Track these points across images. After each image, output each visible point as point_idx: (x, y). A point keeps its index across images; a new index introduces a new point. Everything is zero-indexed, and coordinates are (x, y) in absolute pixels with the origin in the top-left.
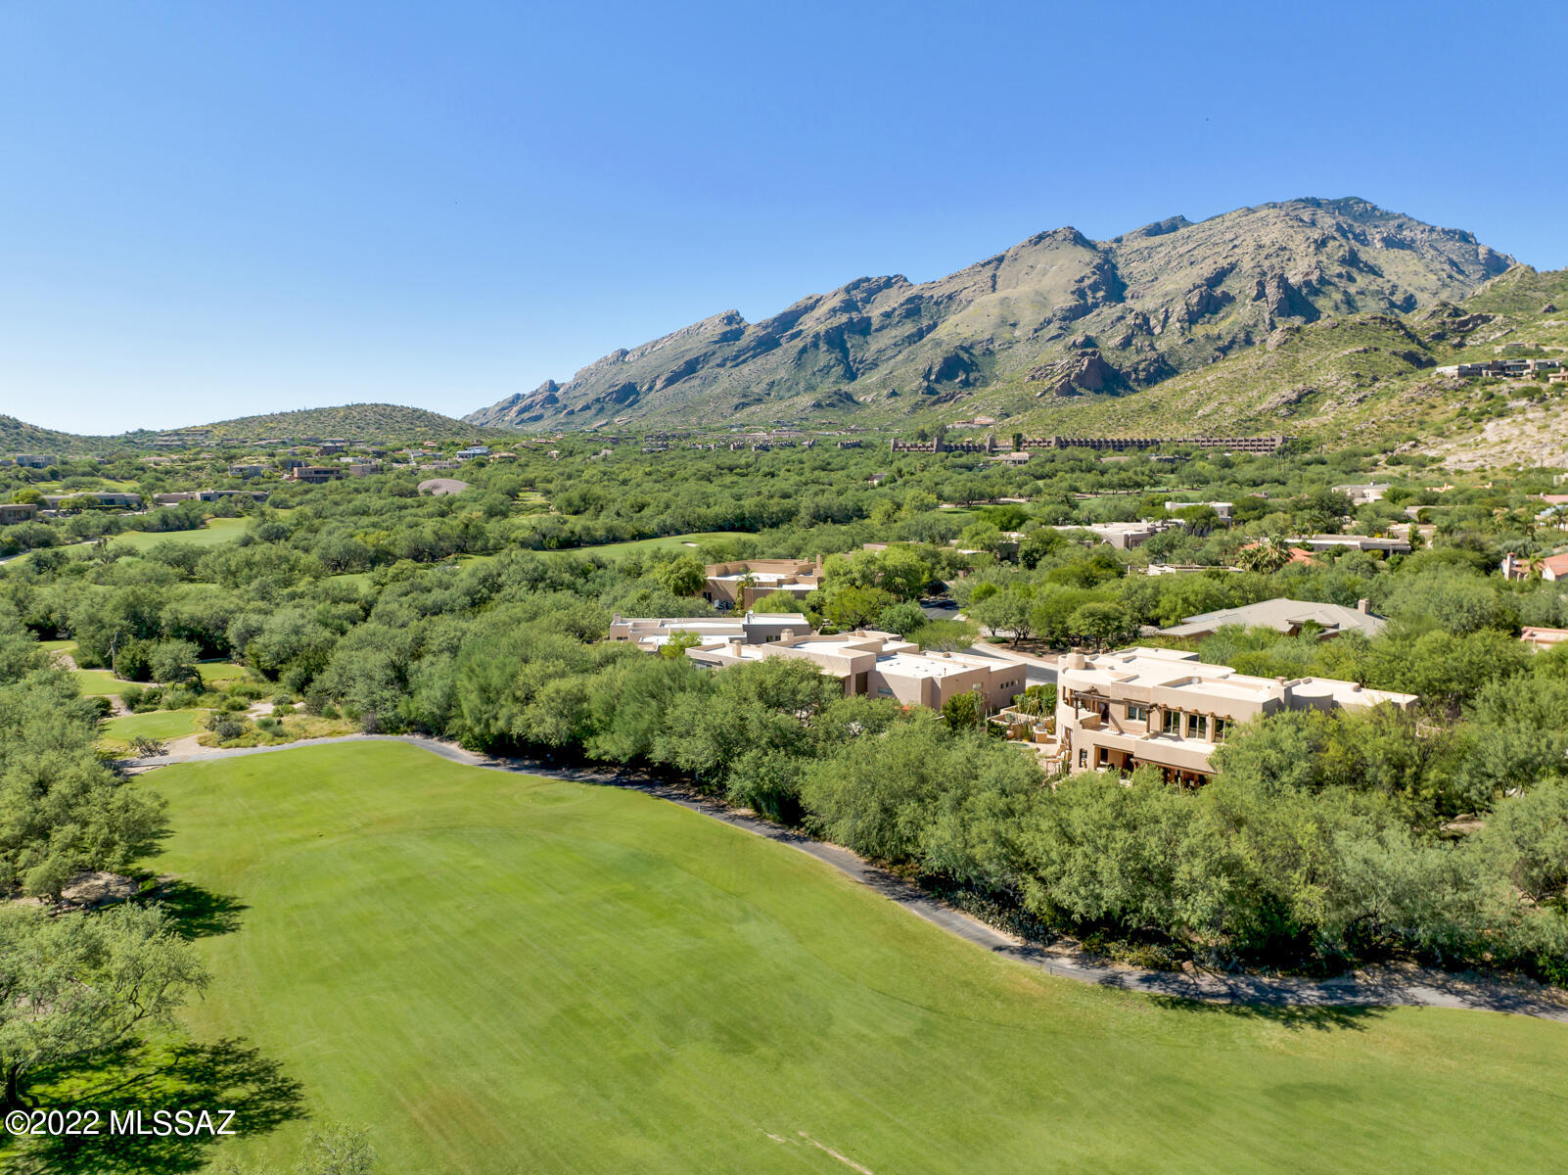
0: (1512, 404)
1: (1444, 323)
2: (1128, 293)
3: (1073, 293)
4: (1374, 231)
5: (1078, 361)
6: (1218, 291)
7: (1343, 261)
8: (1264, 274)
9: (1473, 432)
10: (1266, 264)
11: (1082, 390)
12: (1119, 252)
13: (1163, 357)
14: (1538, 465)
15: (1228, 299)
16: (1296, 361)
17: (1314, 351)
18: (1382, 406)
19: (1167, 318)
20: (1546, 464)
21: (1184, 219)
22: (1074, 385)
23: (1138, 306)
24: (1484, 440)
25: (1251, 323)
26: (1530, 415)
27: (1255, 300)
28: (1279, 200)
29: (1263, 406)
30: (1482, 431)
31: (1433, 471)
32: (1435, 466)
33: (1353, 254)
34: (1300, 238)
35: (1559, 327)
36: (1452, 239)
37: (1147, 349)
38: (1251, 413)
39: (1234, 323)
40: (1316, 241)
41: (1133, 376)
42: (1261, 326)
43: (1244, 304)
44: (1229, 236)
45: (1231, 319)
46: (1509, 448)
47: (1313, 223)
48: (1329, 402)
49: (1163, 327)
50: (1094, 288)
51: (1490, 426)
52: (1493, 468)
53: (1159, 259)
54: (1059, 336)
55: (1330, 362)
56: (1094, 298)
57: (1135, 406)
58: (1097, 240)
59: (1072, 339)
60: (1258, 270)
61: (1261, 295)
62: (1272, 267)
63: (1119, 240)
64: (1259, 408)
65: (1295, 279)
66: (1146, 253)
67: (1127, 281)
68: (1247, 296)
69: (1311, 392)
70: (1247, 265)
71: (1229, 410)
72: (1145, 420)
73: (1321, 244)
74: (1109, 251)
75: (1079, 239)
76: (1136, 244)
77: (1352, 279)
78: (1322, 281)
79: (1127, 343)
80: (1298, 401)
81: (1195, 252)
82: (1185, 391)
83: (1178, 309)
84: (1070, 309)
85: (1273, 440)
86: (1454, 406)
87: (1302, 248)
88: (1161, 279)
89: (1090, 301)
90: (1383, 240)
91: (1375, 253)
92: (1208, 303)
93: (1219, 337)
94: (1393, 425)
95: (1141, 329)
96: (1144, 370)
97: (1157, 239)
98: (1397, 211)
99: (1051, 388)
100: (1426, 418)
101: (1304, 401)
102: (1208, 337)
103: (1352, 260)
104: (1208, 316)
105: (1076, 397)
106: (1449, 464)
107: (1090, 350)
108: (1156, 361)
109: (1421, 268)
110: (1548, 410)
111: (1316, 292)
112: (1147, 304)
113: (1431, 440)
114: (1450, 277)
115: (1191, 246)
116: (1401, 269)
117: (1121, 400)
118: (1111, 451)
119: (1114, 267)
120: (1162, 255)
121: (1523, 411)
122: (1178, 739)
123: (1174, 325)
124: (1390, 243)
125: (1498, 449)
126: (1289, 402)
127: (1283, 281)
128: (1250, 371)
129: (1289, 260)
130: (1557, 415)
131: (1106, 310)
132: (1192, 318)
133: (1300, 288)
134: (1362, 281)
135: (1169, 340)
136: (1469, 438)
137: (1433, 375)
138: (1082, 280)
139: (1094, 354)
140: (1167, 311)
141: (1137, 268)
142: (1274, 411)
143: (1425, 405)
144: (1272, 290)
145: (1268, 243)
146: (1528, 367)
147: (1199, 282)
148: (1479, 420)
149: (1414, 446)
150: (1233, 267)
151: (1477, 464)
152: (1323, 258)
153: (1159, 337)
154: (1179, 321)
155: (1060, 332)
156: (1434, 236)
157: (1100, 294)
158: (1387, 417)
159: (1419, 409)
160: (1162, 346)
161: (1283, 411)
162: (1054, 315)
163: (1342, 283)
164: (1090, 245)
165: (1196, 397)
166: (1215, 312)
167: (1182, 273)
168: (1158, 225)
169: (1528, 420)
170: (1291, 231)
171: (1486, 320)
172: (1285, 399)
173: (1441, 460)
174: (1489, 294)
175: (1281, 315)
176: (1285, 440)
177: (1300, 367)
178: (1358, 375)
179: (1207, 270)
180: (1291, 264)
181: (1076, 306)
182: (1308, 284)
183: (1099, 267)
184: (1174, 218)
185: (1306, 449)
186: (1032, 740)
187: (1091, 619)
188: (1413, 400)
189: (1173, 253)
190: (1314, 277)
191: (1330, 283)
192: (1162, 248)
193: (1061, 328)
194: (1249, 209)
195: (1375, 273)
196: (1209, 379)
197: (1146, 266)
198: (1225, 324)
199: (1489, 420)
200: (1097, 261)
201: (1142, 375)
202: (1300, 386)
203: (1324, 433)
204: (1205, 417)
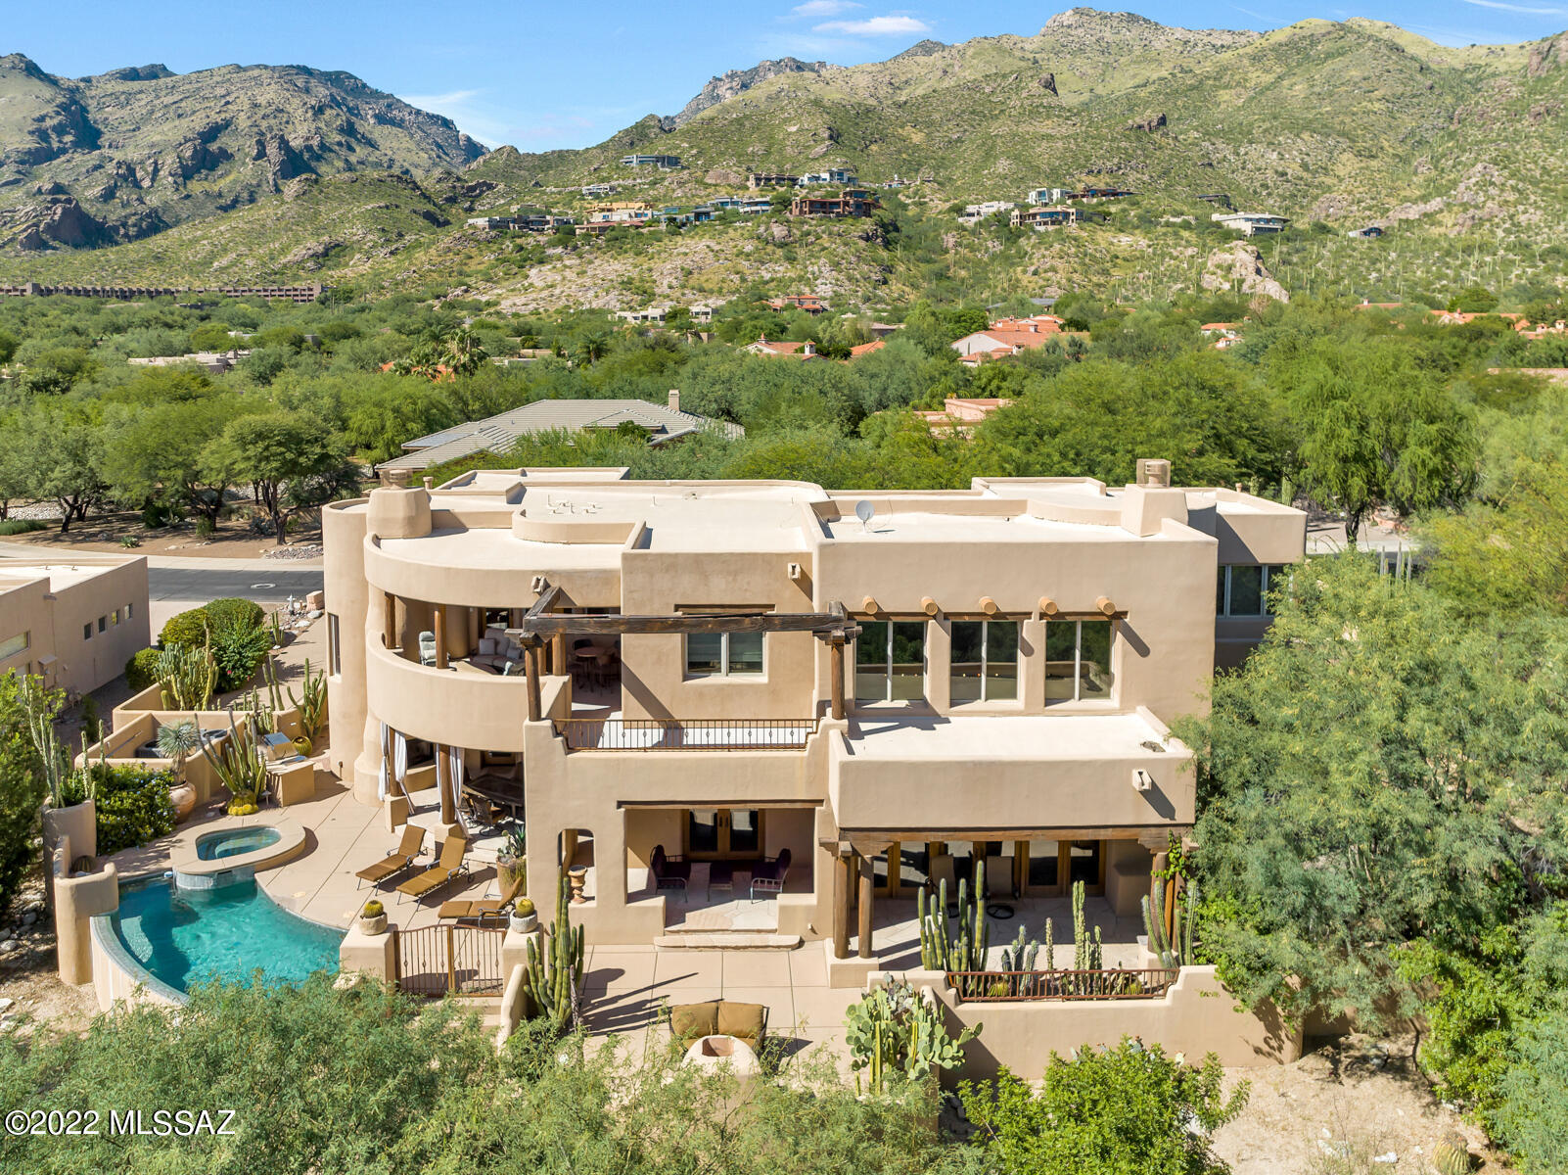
0: (550, 251)
1: (454, 187)
2: (104, 141)
3: (31, 133)
4: (367, 107)
5: (49, 209)
6: (214, 147)
7: (341, 130)
8: (262, 134)
9: (519, 278)
10: (264, 124)
11: (56, 244)
12: (87, 93)
13: (156, 212)
14: (587, 306)
15: (225, 156)
16: (317, 213)
17: (335, 204)
18: (420, 255)
19: (156, 171)
20: (594, 306)
21: (165, 68)
22: (45, 237)
23: (118, 156)
24: (531, 285)
25: (254, 182)
26: (567, 263)
27: (255, 159)
28: (271, 64)
29: (289, 258)
30: (527, 277)
31: (490, 314)
32: (492, 310)
33: (351, 125)
34: (296, 102)
35: (560, 193)
36: (435, 123)
37: (136, 204)
38: (276, 267)
39: (235, 181)
40: (313, 107)
41: (122, 231)
42: (265, 187)
43: (244, 163)
44: (220, 91)
45: (231, 177)
46: (557, 292)
47: (307, 91)
48: (358, 256)
49: (153, 180)
50: (60, 130)
51: (533, 272)
52: (546, 311)
53: (140, 106)
54: (16, 182)
55: (354, 216)
56: (60, 142)
57: (133, 256)
58: (58, 75)
59: (37, 184)
60: (256, 129)
61: (261, 154)
62: (270, 128)
63: (87, 80)
64: (283, 260)
65: (296, 143)
66: (122, 98)
67: (101, 127)
68: (247, 155)
69: (338, 245)
70: (243, 122)
71: (250, 262)
72: (148, 272)
73: (319, 111)
74: (74, 91)
75: (32, 70)
76: (109, 86)
77: (351, 149)
78: (323, 146)
79: (109, 195)
80: (325, 254)
81: (183, 104)
82: (195, 241)
83: (169, 162)
84: (29, 152)
85: (311, 289)
86: (489, 258)
87: (300, 111)
88: (144, 129)
89: (55, 145)
90: (376, 116)
91: (368, 125)
92: (204, 159)
93: (220, 195)
94: (435, 275)
95: (126, 180)
96: (134, 225)
97: (136, 85)
98: (386, 92)
99: (12, 240)
100: (465, 268)
101: (332, 253)
102: (207, 194)
103: (349, 130)
104: (204, 172)
105: (48, 252)
106: (505, 306)
107: (63, 197)
108: (149, 216)
109: (413, 147)
110: (581, 257)
111: (319, 158)
112: (132, 154)
113: (482, 285)
114: (439, 157)
115: (176, 97)
116: (395, 145)
117: (115, 249)
118: (114, 299)
119: (84, 110)
120: (143, 103)
121: (560, 259)
122: (923, 717)
123: (166, 178)
124: (381, 119)
125: (545, 293)
126: (315, 255)
127: (284, 144)
128: (269, 222)
129: (287, 122)
130: (591, 262)
131: (78, 157)
132: (186, 173)
133: (301, 152)
134: (361, 152)
135: (161, 194)
136: (518, 283)
137: (466, 227)
138: (42, 119)
139: (69, 201)
140: (156, 163)
141: (112, 113)
142: (300, 264)
143: (462, 256)
144: (272, 149)
145: (264, 103)
146: (548, 222)
147: (190, 135)
148: (522, 267)
149: (466, 291)
150: (227, 124)
151: (531, 307)
152: (322, 125)
153: (148, 192)
154: (171, 174)
155: (18, 176)
156: (420, 118)
157: (68, 138)
158: (427, 267)
159: (457, 259)
160: (153, 201)
161: (310, 264)
162: (8, 157)
163: (343, 152)
164: (52, 81)
165: (209, 247)
166: (212, 168)
167: (166, 127)
168: (134, 70)
169: (565, 266)
170: (288, 94)
171: (490, 187)
172: (311, 252)
173: (497, 304)
174: (482, 169)
175: (285, 177)
176: (324, 289)
177: (323, 219)
178: (383, 230)
179: (199, 123)
180: (290, 127)
181: (37, 149)
182: (309, 148)
183: (64, 107)
184: (153, 66)
185: (349, 299)
186: (264, 800)
187: (261, 445)
188: (450, 250)
189: (156, 102)
190: (315, 142)
191: (331, 151)
192: (143, 96)
193: (19, 172)
194: (239, 67)
195: (372, 146)
196: (222, 228)
197: (125, 112)
198: (226, 181)
199: (532, 266)
200: (60, 100)
201: (132, 231)
202: (326, 238)
203: (364, 283)
204: (222, 270)
